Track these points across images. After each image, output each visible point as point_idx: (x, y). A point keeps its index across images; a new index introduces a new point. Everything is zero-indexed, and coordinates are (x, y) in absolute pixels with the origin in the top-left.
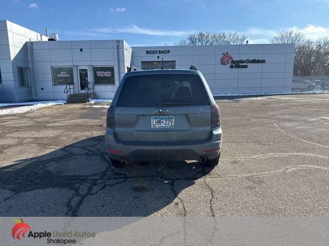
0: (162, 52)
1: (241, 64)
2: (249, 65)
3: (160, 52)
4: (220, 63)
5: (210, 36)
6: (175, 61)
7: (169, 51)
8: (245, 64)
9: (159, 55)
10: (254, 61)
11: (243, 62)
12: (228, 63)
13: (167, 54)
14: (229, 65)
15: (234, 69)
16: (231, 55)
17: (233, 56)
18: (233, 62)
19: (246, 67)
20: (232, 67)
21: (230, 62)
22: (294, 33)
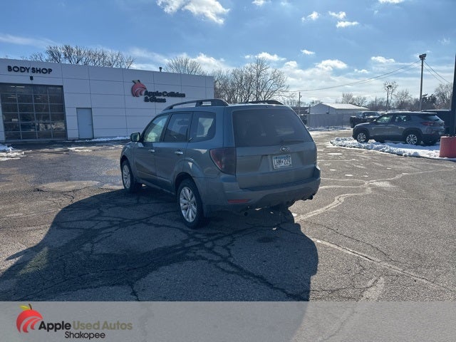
0: (39, 71)
1: (157, 97)
2: (167, 98)
3: (34, 70)
4: (130, 94)
5: (82, 52)
6: (62, 87)
7: (50, 70)
8: (162, 97)
9: (33, 75)
10: (172, 95)
11: (159, 94)
12: (141, 95)
13: (47, 74)
14: (142, 98)
15: (150, 103)
16: (145, 84)
17: (146, 86)
18: (147, 93)
19: (164, 101)
20: (146, 100)
21: (143, 93)
22: (189, 61)
